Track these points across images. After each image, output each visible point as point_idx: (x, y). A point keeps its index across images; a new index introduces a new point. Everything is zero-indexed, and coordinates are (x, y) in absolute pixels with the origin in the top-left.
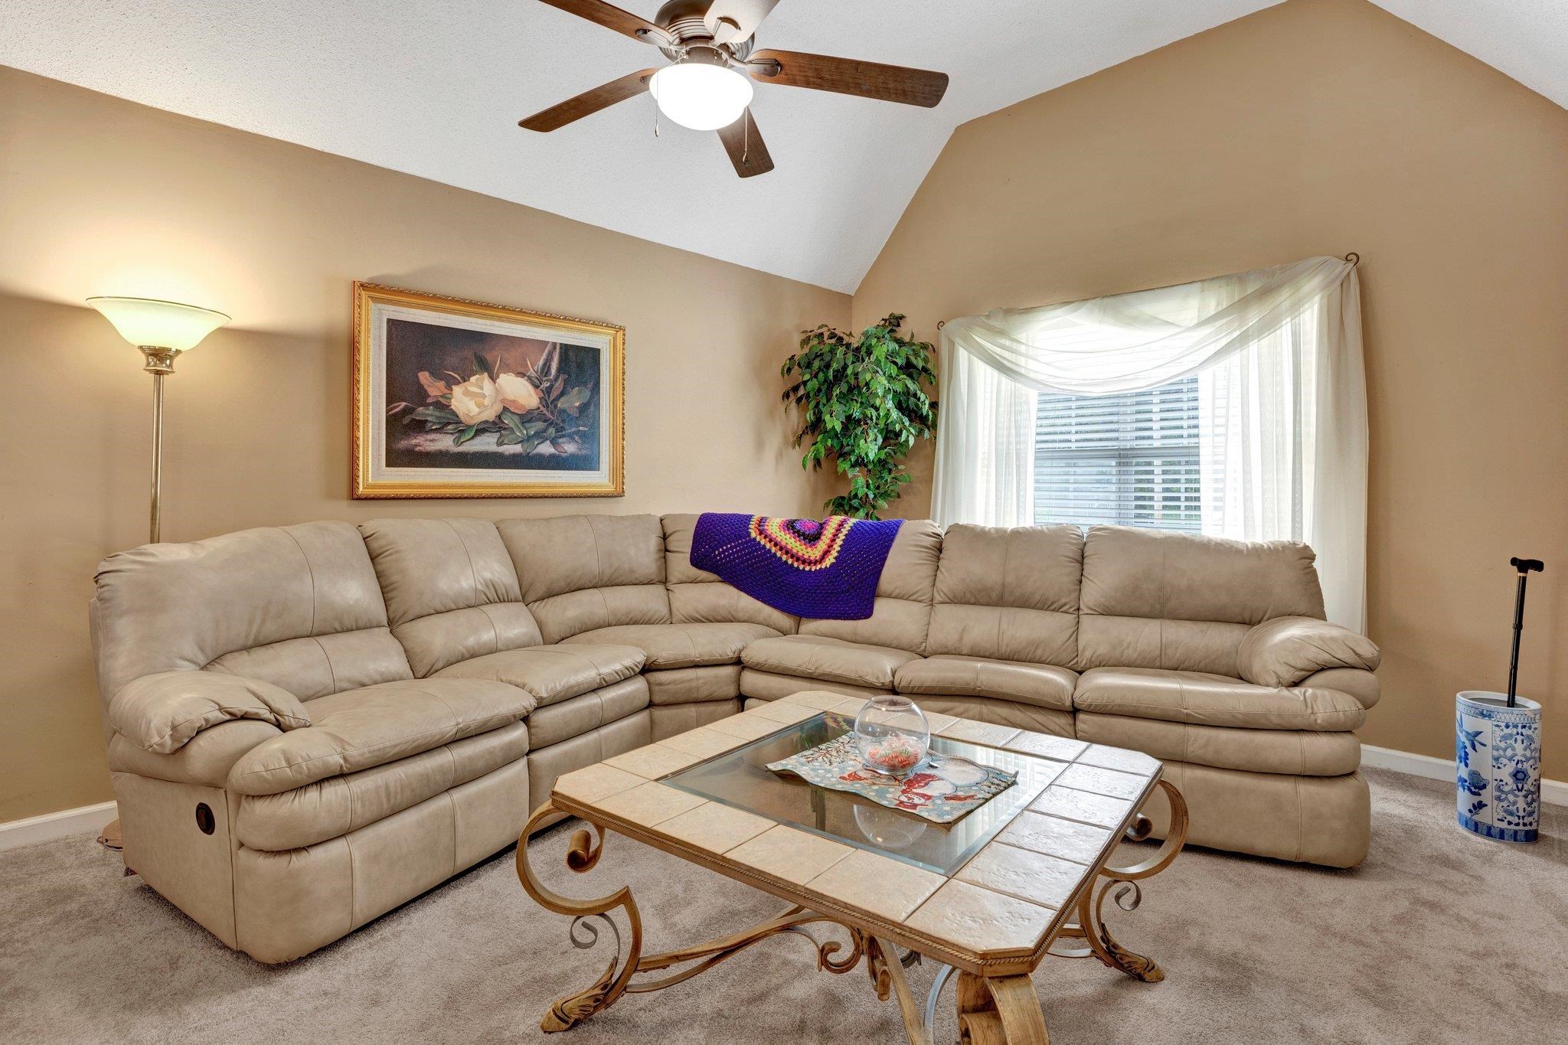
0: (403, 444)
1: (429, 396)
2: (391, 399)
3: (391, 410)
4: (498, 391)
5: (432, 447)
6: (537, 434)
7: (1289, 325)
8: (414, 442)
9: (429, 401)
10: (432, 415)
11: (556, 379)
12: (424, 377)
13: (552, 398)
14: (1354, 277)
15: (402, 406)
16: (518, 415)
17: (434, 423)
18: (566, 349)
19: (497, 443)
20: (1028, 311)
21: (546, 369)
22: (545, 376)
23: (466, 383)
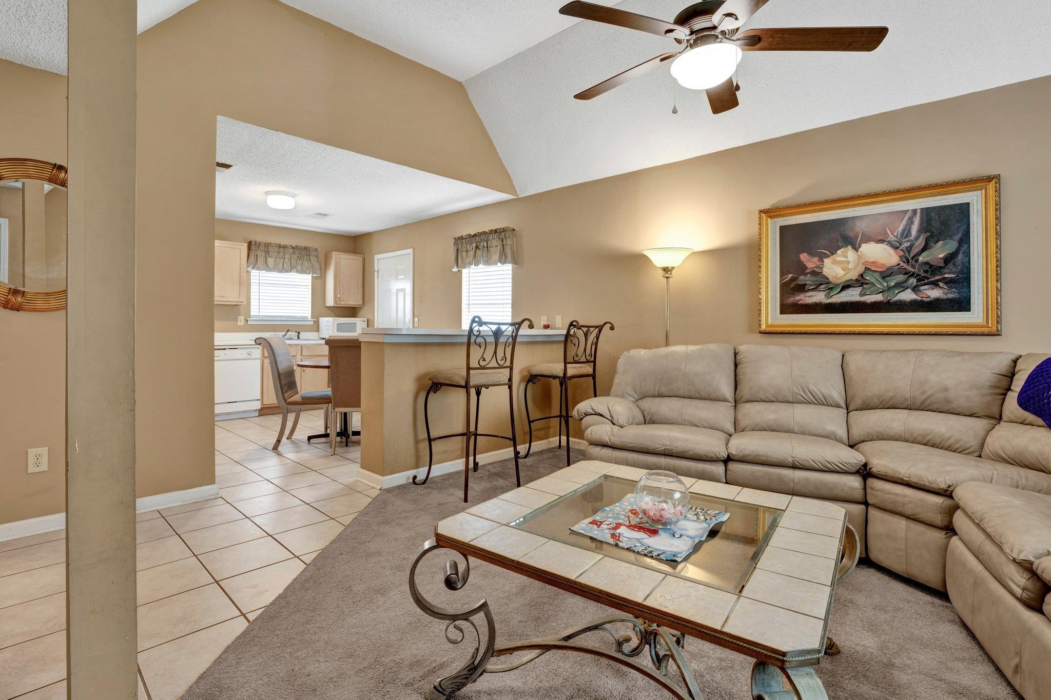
0: (791, 300)
1: (807, 268)
2: (782, 274)
3: (784, 279)
4: (859, 257)
5: (809, 301)
6: (898, 285)
8: (797, 298)
9: (808, 271)
10: (808, 280)
11: (917, 238)
12: (804, 257)
13: (912, 255)
15: (790, 277)
16: (879, 272)
17: (811, 285)
18: (927, 212)
19: (860, 294)
21: (906, 233)
22: (905, 238)
23: (834, 255)
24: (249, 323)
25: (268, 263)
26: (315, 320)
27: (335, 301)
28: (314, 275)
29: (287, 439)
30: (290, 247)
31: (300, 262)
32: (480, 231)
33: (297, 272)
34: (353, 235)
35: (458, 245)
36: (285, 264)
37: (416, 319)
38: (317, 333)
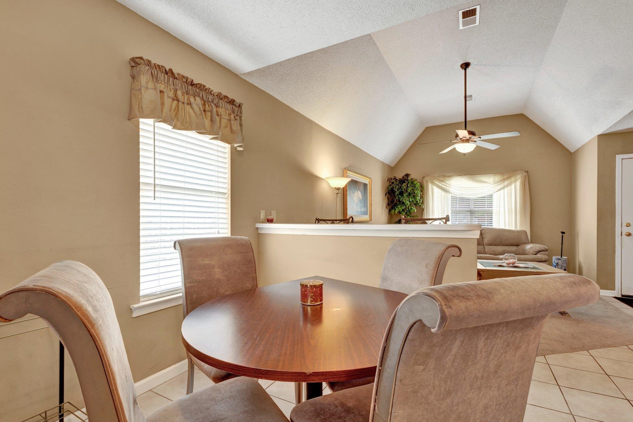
4: (358, 195)
7: (514, 185)
14: (527, 175)
20: (450, 176)
21: (362, 189)
23: (355, 193)
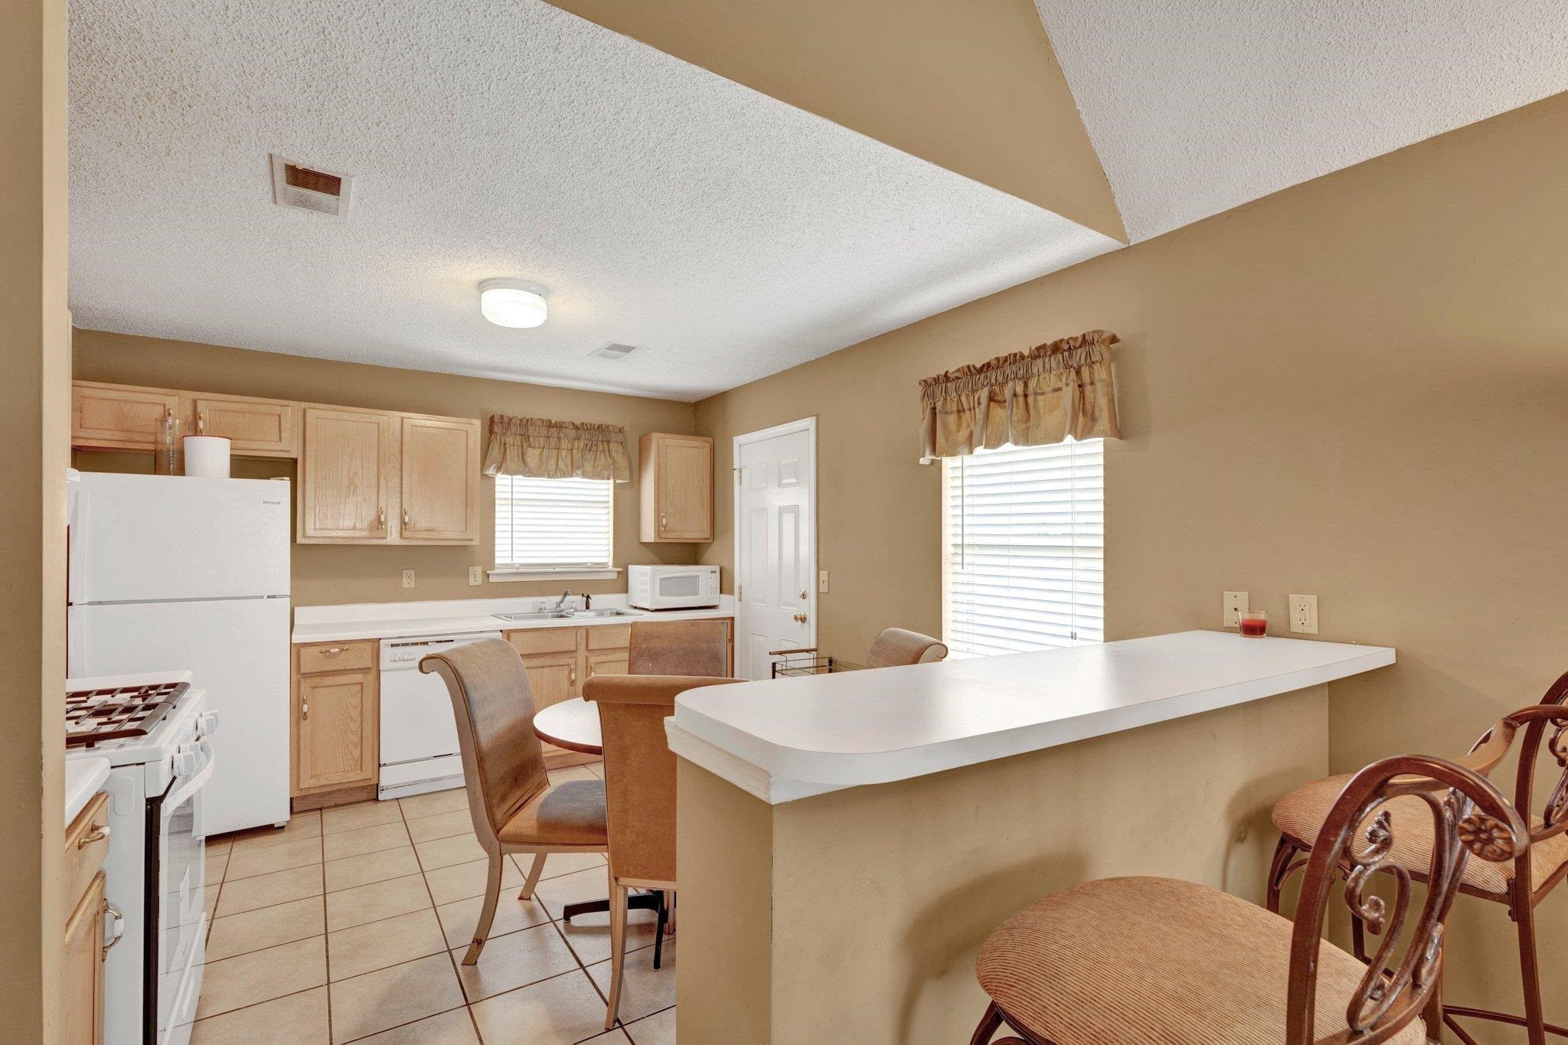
24: (492, 579)
25: (528, 459)
26: (621, 569)
27: (658, 533)
28: (618, 481)
29: (520, 898)
30: (571, 427)
31: (589, 456)
32: (1003, 354)
33: (584, 475)
34: (693, 400)
35: (933, 396)
36: (560, 460)
37: (824, 574)
38: (622, 596)
